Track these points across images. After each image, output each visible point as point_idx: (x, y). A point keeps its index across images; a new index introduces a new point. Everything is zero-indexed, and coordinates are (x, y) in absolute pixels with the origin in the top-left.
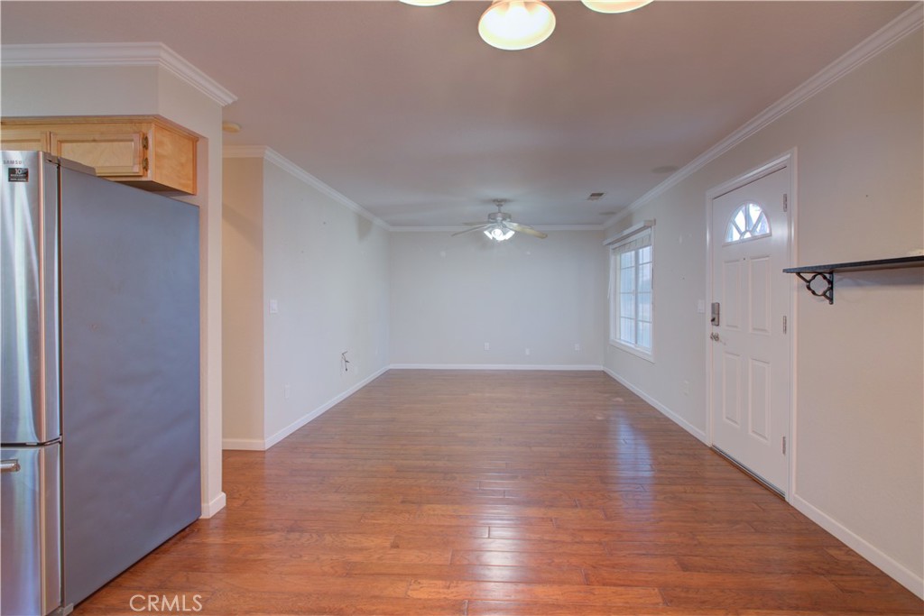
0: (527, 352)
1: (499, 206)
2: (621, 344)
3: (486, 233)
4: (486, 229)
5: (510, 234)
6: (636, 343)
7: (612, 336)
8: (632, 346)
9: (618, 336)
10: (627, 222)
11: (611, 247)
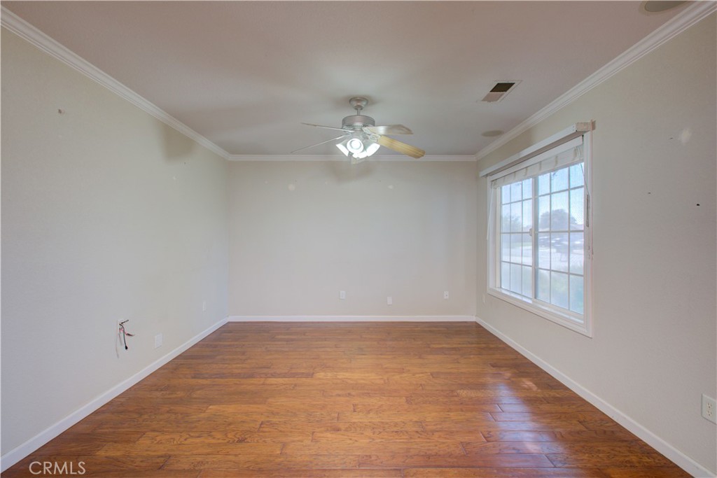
0: (390, 301)
1: (358, 108)
2: (503, 294)
3: (340, 146)
4: (339, 142)
5: (373, 149)
6: (535, 298)
7: (491, 285)
8: (530, 302)
9: (498, 285)
10: (526, 138)
11: (490, 179)
